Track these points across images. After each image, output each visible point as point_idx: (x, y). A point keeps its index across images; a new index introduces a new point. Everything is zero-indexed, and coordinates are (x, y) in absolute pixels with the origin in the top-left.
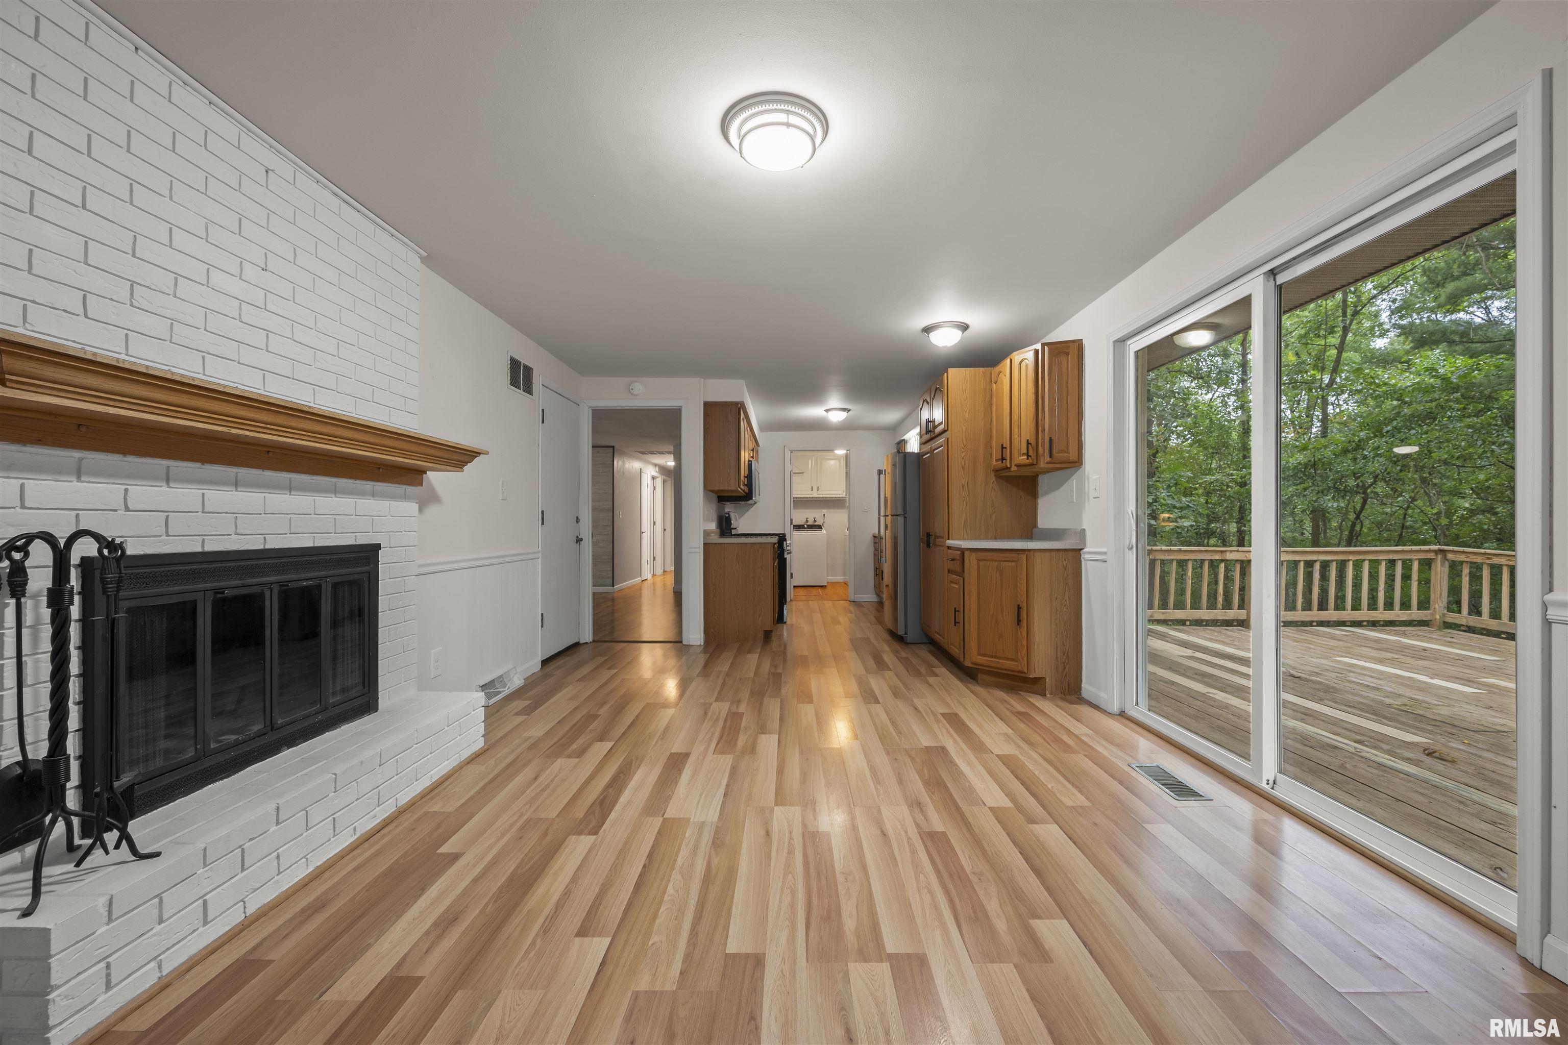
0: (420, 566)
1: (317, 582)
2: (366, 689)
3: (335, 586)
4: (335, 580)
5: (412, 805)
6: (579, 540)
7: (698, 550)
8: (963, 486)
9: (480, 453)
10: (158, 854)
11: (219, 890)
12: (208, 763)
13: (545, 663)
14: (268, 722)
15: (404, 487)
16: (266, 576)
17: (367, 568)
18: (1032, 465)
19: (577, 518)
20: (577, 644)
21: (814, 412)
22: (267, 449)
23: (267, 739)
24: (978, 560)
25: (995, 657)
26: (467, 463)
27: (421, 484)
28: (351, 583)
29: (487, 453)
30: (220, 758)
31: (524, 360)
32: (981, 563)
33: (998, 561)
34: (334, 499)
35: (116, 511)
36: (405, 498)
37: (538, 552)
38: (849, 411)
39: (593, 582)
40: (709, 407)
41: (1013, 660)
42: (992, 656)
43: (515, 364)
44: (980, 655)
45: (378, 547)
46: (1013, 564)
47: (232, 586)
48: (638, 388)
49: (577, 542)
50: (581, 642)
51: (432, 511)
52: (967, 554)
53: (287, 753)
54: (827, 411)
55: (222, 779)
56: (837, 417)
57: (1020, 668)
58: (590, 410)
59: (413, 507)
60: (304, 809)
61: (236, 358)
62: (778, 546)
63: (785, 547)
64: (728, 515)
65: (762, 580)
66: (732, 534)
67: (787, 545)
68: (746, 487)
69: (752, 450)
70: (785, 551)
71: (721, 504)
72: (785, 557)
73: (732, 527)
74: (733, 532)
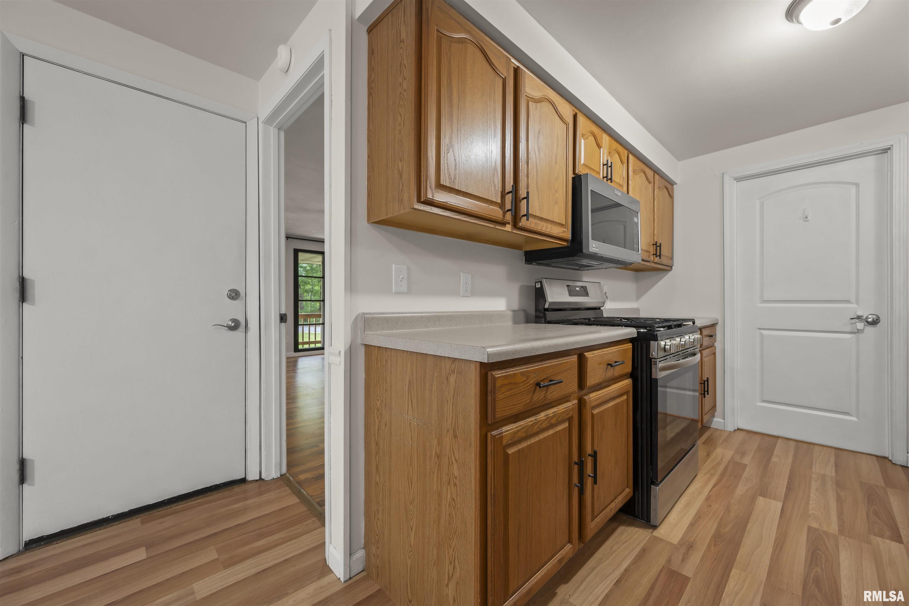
7: (339, 359)
48: (283, 55)
58: (271, 129)
62: (625, 350)
63: (654, 354)
64: (540, 286)
65: (456, 473)
66: (548, 319)
67: (665, 350)
68: (528, 220)
69: (604, 165)
70: (655, 363)
71: (533, 267)
72: (653, 377)
73: (547, 306)
74: (550, 315)
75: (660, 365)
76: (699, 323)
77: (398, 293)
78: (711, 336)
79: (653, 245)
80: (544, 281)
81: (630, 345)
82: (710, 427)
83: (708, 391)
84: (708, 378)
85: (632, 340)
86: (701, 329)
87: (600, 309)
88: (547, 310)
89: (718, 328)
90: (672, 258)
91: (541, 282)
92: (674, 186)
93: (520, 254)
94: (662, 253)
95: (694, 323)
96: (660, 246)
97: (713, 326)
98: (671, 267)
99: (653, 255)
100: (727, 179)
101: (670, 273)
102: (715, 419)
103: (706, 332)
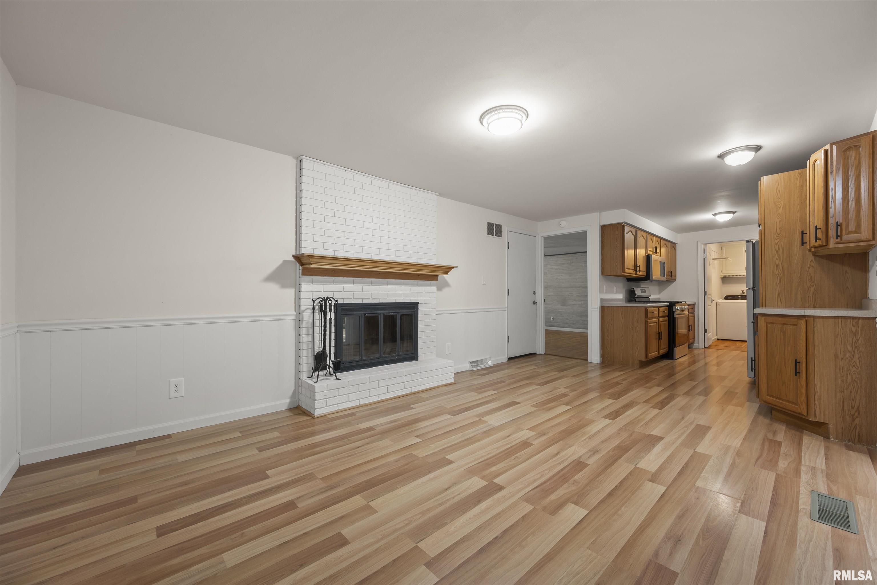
0: (437, 311)
1: (394, 314)
2: (414, 352)
3: (402, 316)
4: (402, 313)
5: (417, 393)
6: (535, 303)
7: (596, 310)
8: (777, 266)
9: (454, 268)
10: (340, 379)
11: (353, 394)
12: (362, 363)
13: (510, 359)
14: (380, 355)
15: (430, 281)
16: (379, 311)
17: (414, 310)
18: (822, 246)
19: (534, 292)
20: (535, 354)
21: (705, 216)
22: (379, 273)
23: (379, 360)
24: (767, 323)
25: (780, 399)
26: (449, 272)
27: (437, 280)
28: (408, 315)
29: (457, 267)
30: (366, 362)
31: (495, 222)
32: (769, 325)
33: (782, 324)
34: (403, 287)
35: (342, 292)
36: (431, 285)
37: (506, 308)
38: (734, 213)
39: (545, 324)
40: (604, 229)
41: (794, 403)
42: (778, 398)
43: (490, 226)
44: (768, 395)
45: (418, 303)
46: (795, 327)
47: (369, 313)
48: (564, 223)
49: (534, 304)
50: (537, 353)
51: (446, 290)
52: (759, 317)
53: (385, 366)
54: (714, 215)
55: (366, 368)
56: (723, 218)
57: (799, 411)
58: (542, 238)
59: (434, 289)
60: (378, 381)
61: (371, 247)
62: (666, 309)
63: (674, 310)
64: (633, 290)
65: (638, 329)
66: (637, 301)
67: (677, 309)
68: (639, 272)
69: (654, 248)
70: (675, 313)
71: (629, 283)
72: (674, 316)
73: (636, 297)
74: (637, 300)
75: (676, 313)
76: (688, 303)
77: (605, 293)
78: (693, 309)
79: (669, 272)
80: (635, 288)
81: (667, 308)
82: (692, 348)
83: (691, 330)
84: (691, 325)
85: (667, 306)
86: (688, 305)
87: (649, 298)
88: (637, 298)
89: (696, 306)
90: (676, 276)
91: (634, 289)
92: (676, 245)
93: (625, 278)
94: (672, 275)
95: (686, 302)
96: (671, 272)
97: (694, 305)
98: (675, 280)
99: (669, 276)
100: (699, 244)
101: (675, 282)
102: (695, 344)
103: (691, 307)
